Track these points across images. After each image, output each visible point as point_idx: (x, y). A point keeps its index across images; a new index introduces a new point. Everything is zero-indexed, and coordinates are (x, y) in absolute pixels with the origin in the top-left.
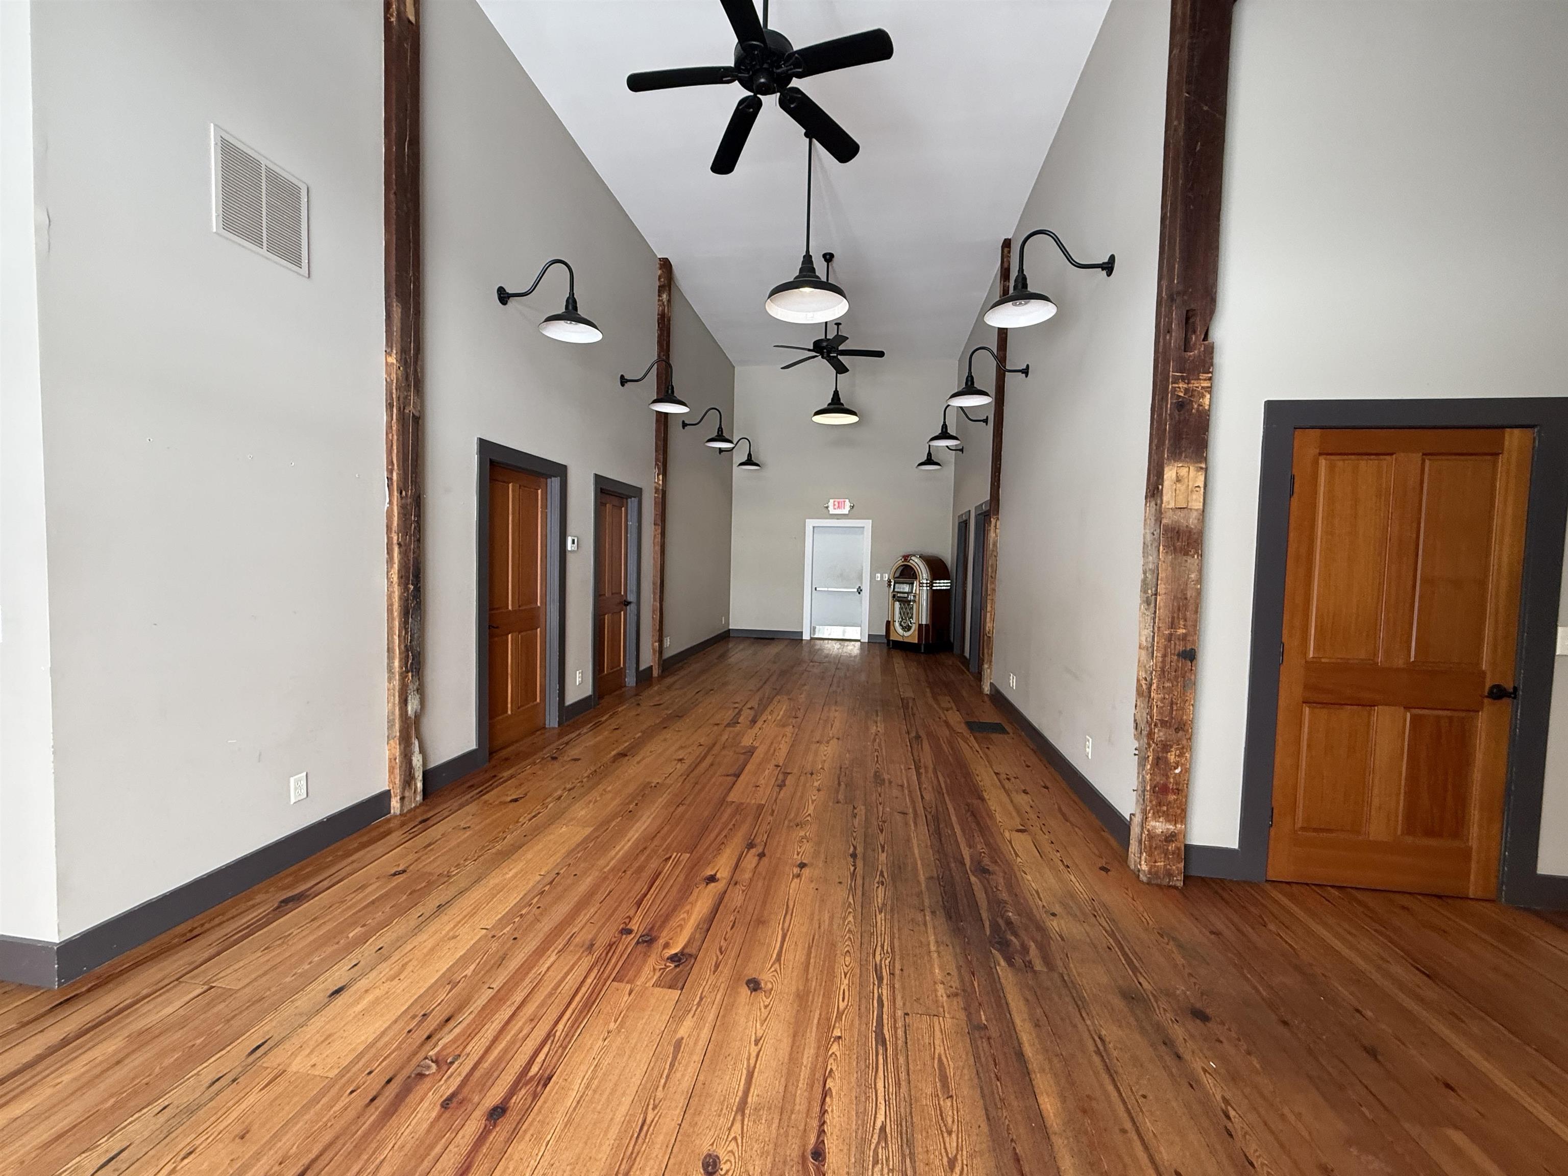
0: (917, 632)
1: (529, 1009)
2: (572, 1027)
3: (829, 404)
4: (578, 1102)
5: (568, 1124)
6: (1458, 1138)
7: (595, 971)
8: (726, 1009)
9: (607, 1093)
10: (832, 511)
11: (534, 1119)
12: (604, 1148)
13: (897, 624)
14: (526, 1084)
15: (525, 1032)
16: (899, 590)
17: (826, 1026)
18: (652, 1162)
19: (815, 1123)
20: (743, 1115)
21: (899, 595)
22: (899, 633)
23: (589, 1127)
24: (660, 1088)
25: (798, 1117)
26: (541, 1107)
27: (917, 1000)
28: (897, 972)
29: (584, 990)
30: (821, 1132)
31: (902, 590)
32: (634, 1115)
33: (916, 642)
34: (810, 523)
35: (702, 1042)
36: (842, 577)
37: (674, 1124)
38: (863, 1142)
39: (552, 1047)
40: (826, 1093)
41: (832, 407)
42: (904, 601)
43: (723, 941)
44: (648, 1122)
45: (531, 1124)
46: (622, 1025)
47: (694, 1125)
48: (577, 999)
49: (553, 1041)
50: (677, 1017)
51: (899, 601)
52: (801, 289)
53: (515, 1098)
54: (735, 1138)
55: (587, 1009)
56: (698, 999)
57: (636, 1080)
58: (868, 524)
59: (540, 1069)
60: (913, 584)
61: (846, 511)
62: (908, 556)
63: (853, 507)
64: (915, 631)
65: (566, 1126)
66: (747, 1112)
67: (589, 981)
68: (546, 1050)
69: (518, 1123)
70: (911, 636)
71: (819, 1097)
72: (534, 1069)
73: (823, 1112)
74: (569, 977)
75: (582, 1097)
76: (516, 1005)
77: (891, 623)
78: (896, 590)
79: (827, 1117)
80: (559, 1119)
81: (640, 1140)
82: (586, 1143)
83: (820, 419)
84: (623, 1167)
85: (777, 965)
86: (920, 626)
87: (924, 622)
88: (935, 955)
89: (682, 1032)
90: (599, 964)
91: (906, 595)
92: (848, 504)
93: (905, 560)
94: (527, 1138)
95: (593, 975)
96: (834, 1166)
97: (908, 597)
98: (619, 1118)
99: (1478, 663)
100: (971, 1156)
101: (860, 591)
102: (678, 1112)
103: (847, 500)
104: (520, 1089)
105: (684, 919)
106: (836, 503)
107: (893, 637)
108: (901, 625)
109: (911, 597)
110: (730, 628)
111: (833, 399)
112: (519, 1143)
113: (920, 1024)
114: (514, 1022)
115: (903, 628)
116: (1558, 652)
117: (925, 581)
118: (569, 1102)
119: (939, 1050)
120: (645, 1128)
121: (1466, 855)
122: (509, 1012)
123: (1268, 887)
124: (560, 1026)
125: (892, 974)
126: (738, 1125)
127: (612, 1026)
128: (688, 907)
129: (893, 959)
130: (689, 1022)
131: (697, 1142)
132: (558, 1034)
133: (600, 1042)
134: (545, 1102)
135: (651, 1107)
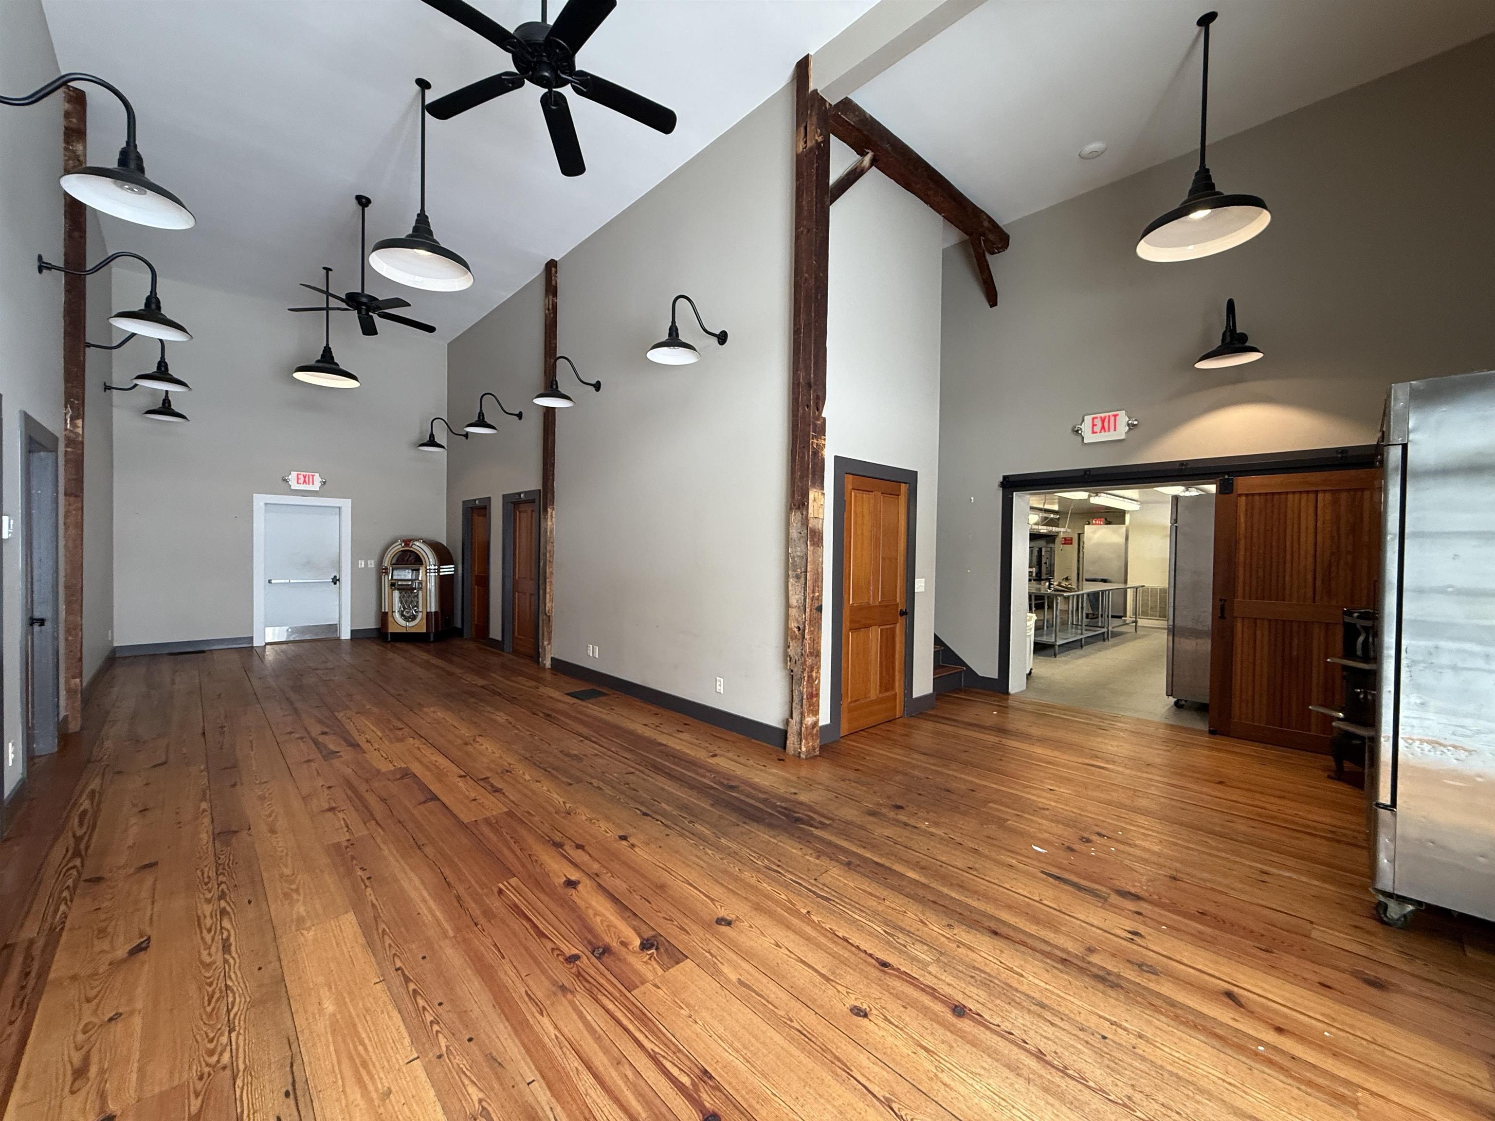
0: (425, 621)
1: (600, 1061)
2: (658, 1037)
3: (318, 361)
4: (748, 1061)
5: (765, 1076)
6: (991, 805)
7: (600, 996)
8: (734, 946)
9: (753, 1040)
10: (294, 486)
11: (742, 1096)
12: (804, 1062)
13: (397, 615)
14: (697, 1090)
15: (630, 1074)
16: (399, 578)
17: (796, 913)
18: (835, 1040)
19: (863, 955)
20: (833, 981)
21: (400, 583)
22: (399, 623)
23: (779, 1063)
24: (776, 1010)
25: (853, 959)
26: (734, 1088)
27: (809, 870)
28: (780, 863)
29: (619, 1015)
30: (871, 955)
31: (403, 577)
32: (788, 1035)
33: (425, 631)
34: (260, 501)
35: (752, 970)
36: (309, 565)
37: (813, 1016)
38: (888, 943)
39: (670, 1059)
40: (845, 940)
41: (320, 365)
42: (407, 590)
43: (659, 914)
44: (801, 1029)
45: (746, 1100)
46: (688, 1006)
47: (822, 1007)
48: (625, 1022)
49: (664, 1057)
50: (715, 973)
51: (398, 589)
52: (415, 250)
53: (707, 1104)
54: (847, 992)
55: (646, 1020)
56: (707, 954)
57: (756, 1020)
58: (346, 504)
59: (688, 1075)
60: (418, 570)
61: (316, 487)
62: (410, 541)
63: (325, 483)
64: (422, 619)
65: (766, 1077)
66: (832, 978)
67: (611, 1006)
68: (668, 1065)
69: (737, 1108)
70: (418, 625)
71: (846, 943)
72: (685, 1080)
73: (858, 947)
74: (589, 1018)
75: (744, 1058)
76: (582, 1068)
77: (390, 614)
78: (395, 577)
79: (862, 947)
80: (756, 1081)
81: (813, 1039)
82: (792, 1070)
83: (300, 376)
84: (829, 1057)
85: (717, 904)
86: (428, 614)
87: (433, 610)
88: (780, 844)
89: (734, 977)
90: (595, 991)
91: (410, 583)
92: (318, 479)
93: (407, 545)
94: (758, 1107)
95: (606, 1002)
96: (896, 963)
97: (412, 585)
98: (786, 1044)
99: (896, 600)
100: (924, 914)
101: (335, 580)
102: (805, 1010)
103: (317, 475)
104: (699, 1096)
105: (602, 921)
106: (301, 477)
107: (392, 629)
108: (402, 615)
109: (416, 585)
110: (116, 644)
111: (322, 356)
112: (758, 1113)
113: (826, 879)
114: (607, 1079)
115: (406, 619)
116: (916, 591)
117: (433, 567)
118: (742, 1067)
119: (852, 885)
120: (805, 1032)
121: (896, 694)
122: (587, 1077)
123: (842, 740)
124: (649, 1045)
125: (779, 866)
126: (839, 987)
127: (685, 1012)
128: (591, 912)
129: (767, 859)
130: (726, 969)
131: (837, 1011)
132: (657, 1050)
133: (696, 1026)
134: (730, 1084)
135: (789, 1022)
